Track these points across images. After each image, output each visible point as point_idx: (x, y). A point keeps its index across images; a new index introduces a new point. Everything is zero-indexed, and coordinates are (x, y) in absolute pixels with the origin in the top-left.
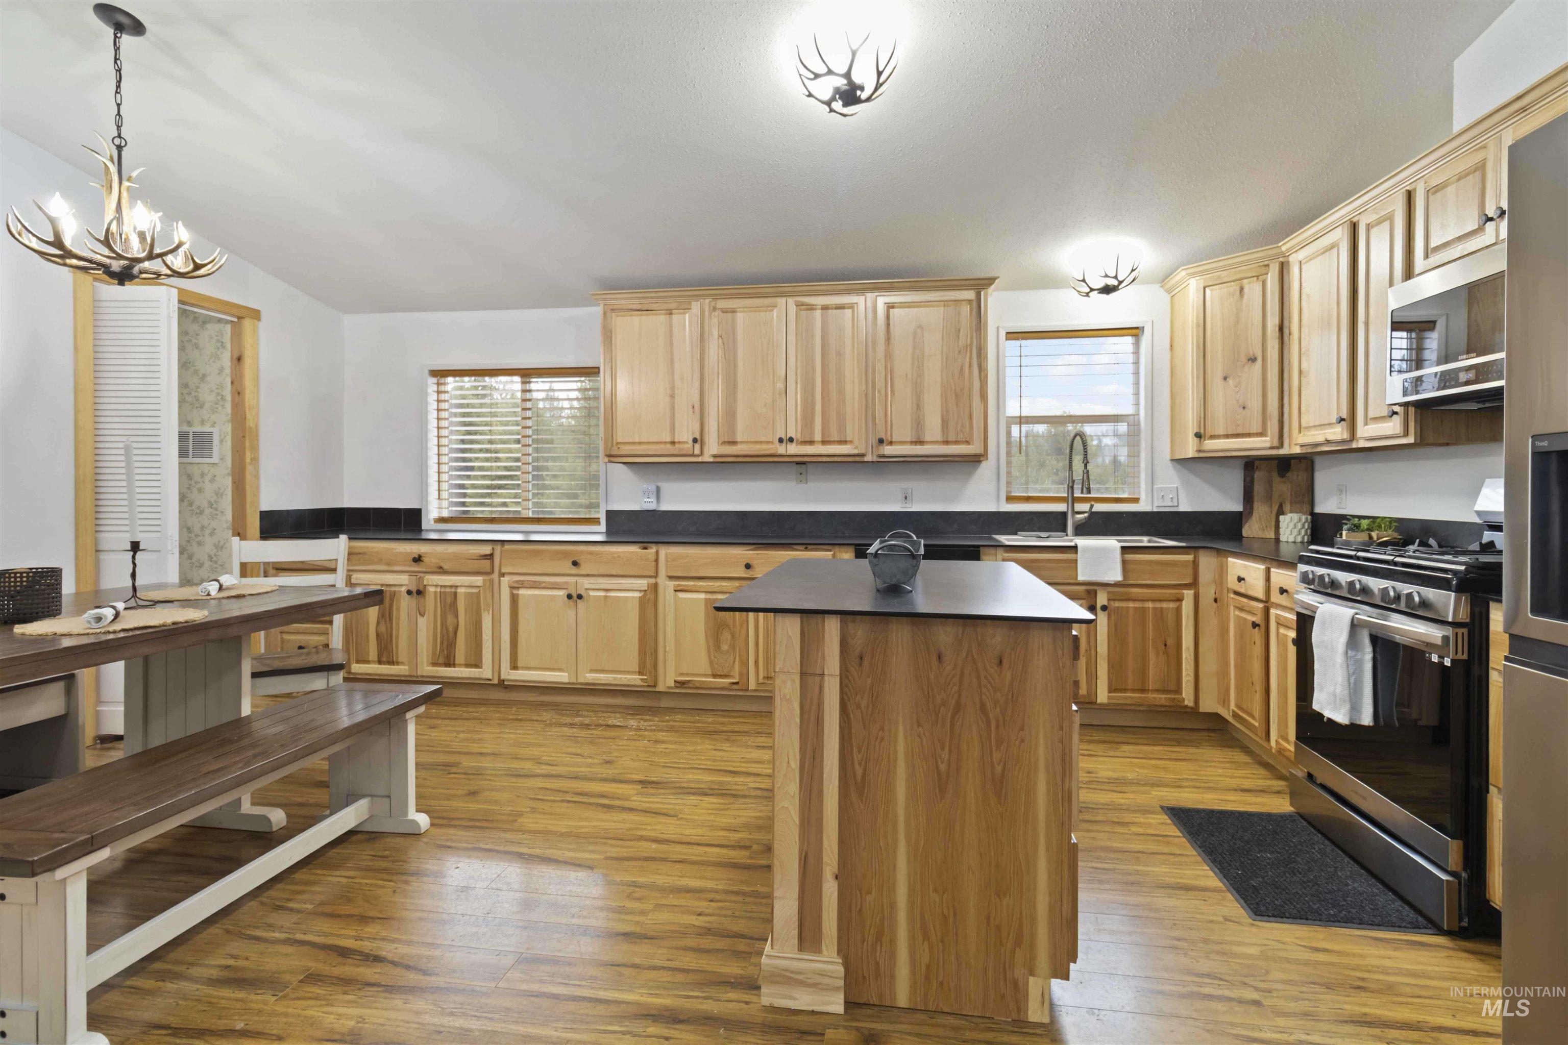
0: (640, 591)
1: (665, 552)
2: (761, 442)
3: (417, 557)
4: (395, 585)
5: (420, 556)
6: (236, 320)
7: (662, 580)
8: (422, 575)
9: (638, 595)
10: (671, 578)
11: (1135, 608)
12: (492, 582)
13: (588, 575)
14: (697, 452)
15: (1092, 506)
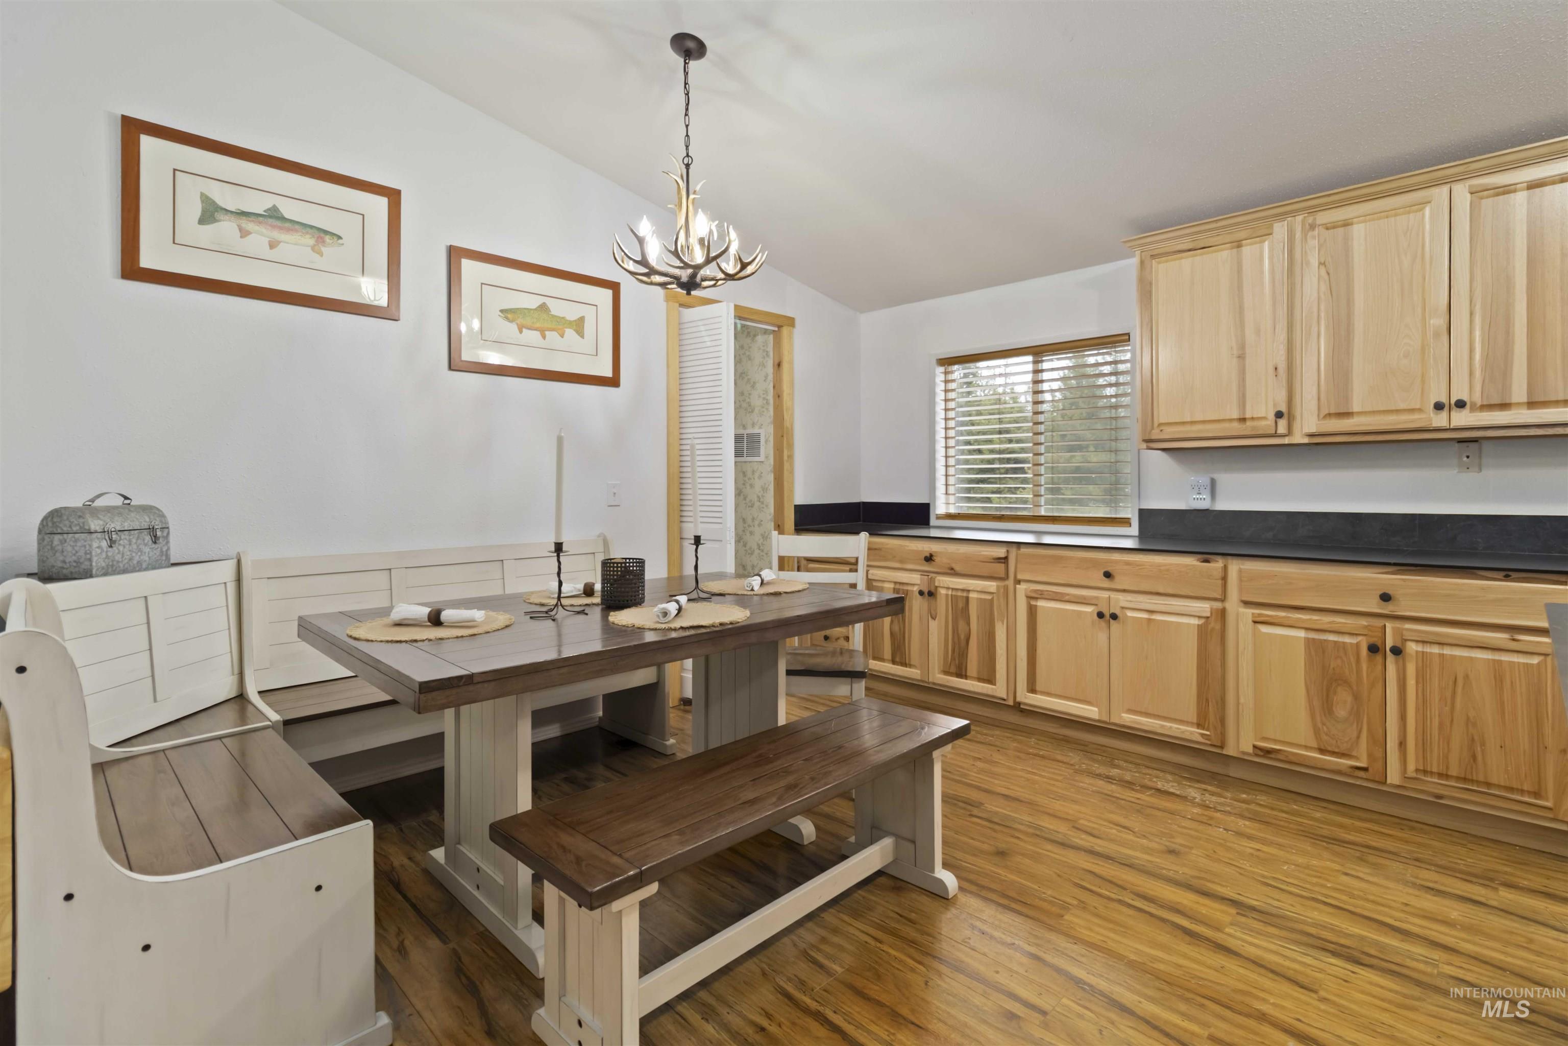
0: (1199, 617)
1: (1235, 567)
2: (1397, 411)
3: (928, 555)
4: (907, 584)
5: (931, 555)
6: (776, 329)
7: (1232, 604)
8: (933, 575)
9: (1195, 621)
10: (1247, 603)
12: (1006, 588)
13: (1124, 591)
14: (1282, 429)
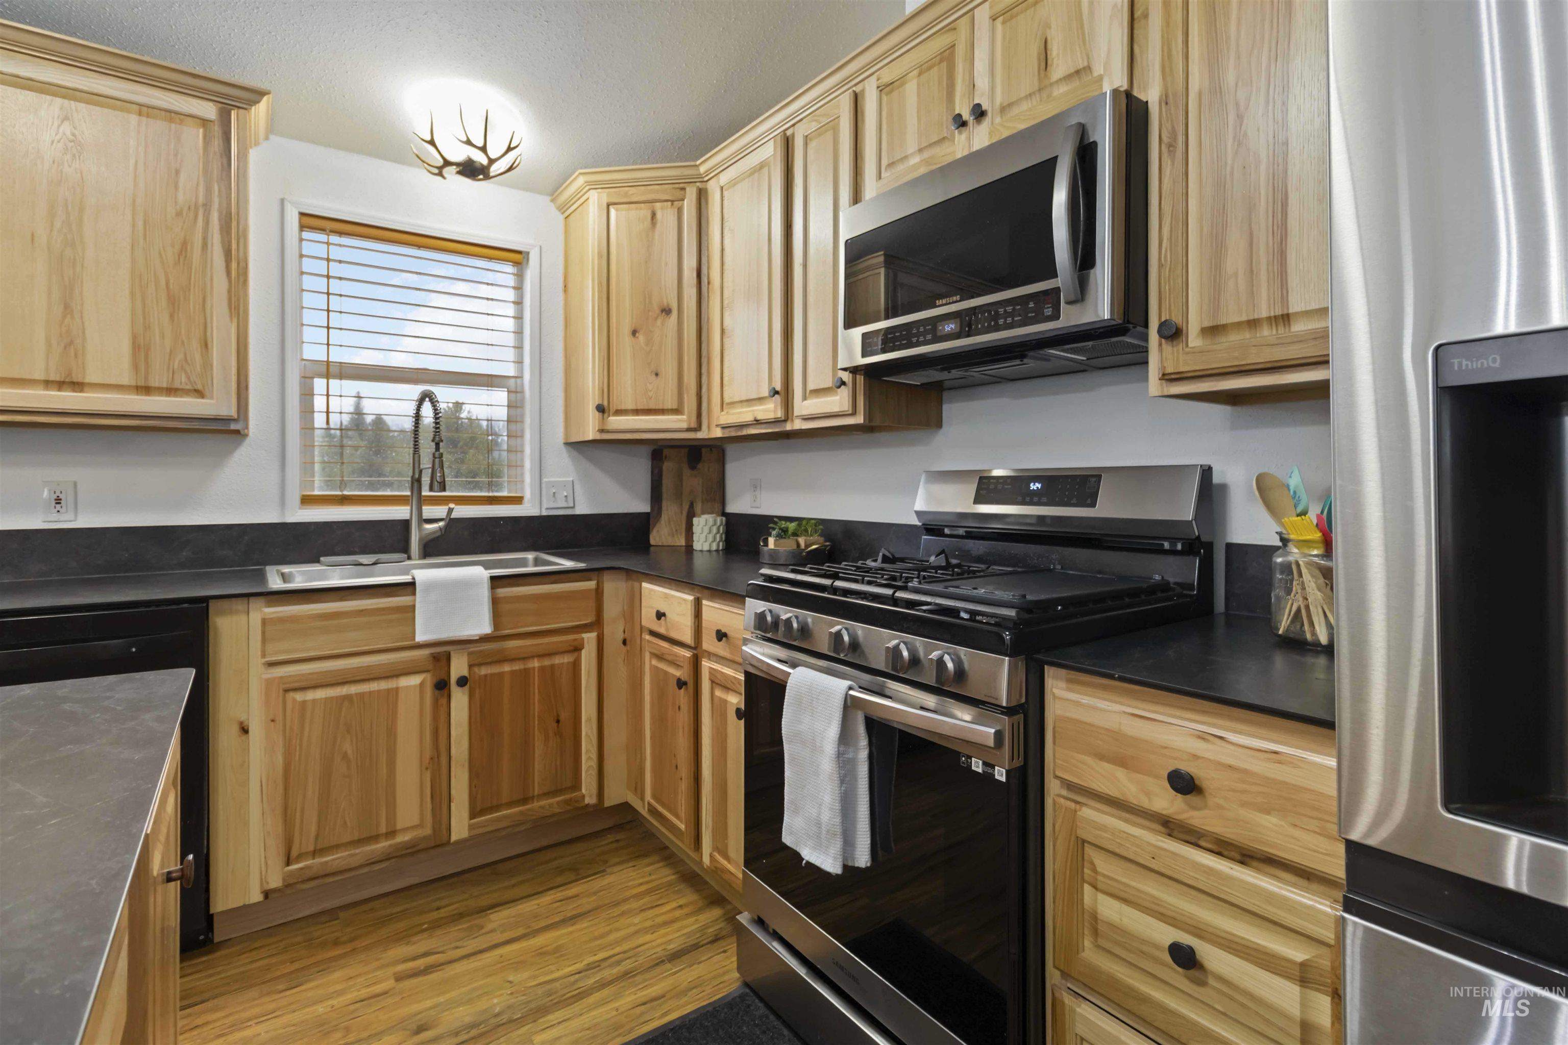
11: (513, 673)
15: (450, 511)
